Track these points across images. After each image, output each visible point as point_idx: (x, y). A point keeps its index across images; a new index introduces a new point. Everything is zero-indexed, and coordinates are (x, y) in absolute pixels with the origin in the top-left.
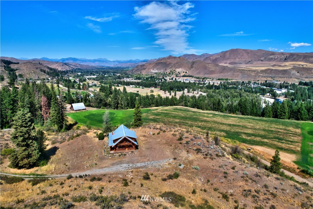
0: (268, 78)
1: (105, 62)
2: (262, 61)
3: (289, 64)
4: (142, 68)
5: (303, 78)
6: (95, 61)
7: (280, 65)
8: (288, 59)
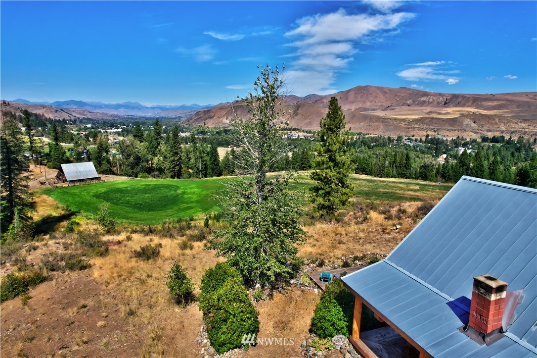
0: (429, 131)
1: (137, 108)
2: (409, 105)
3: (453, 111)
4: (207, 116)
5: (483, 131)
6: (118, 106)
7: (439, 113)
8: (449, 102)
